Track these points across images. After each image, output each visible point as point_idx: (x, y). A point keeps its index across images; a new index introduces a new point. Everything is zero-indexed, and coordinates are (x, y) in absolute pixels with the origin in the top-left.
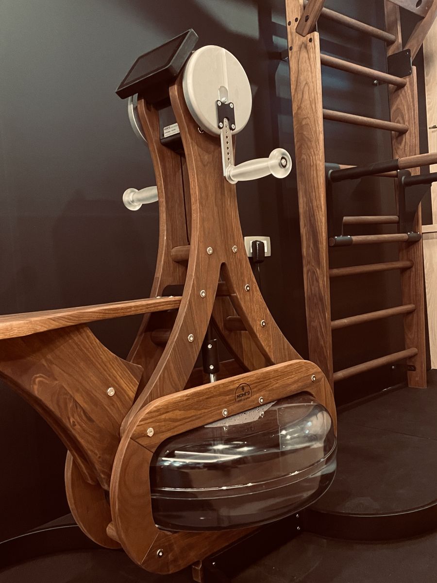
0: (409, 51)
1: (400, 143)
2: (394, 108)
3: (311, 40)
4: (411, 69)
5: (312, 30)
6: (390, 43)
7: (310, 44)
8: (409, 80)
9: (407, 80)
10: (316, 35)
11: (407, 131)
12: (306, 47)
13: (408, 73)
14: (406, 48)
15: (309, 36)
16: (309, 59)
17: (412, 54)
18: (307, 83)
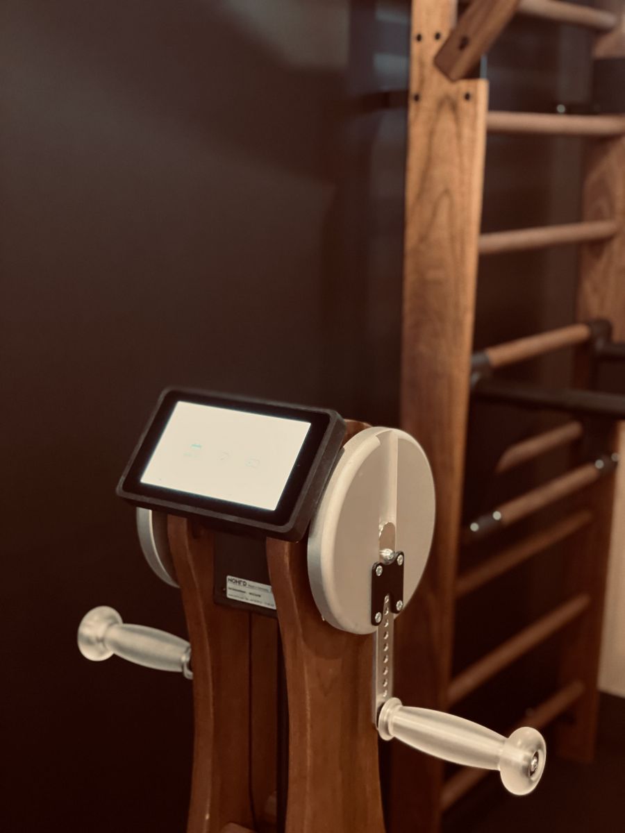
2: (594, 177)
3: (467, 97)
5: (473, 73)
6: (604, 31)
7: (464, 105)
10: (482, 90)
11: (615, 235)
12: (454, 107)
15: (464, 86)
18: (447, 191)
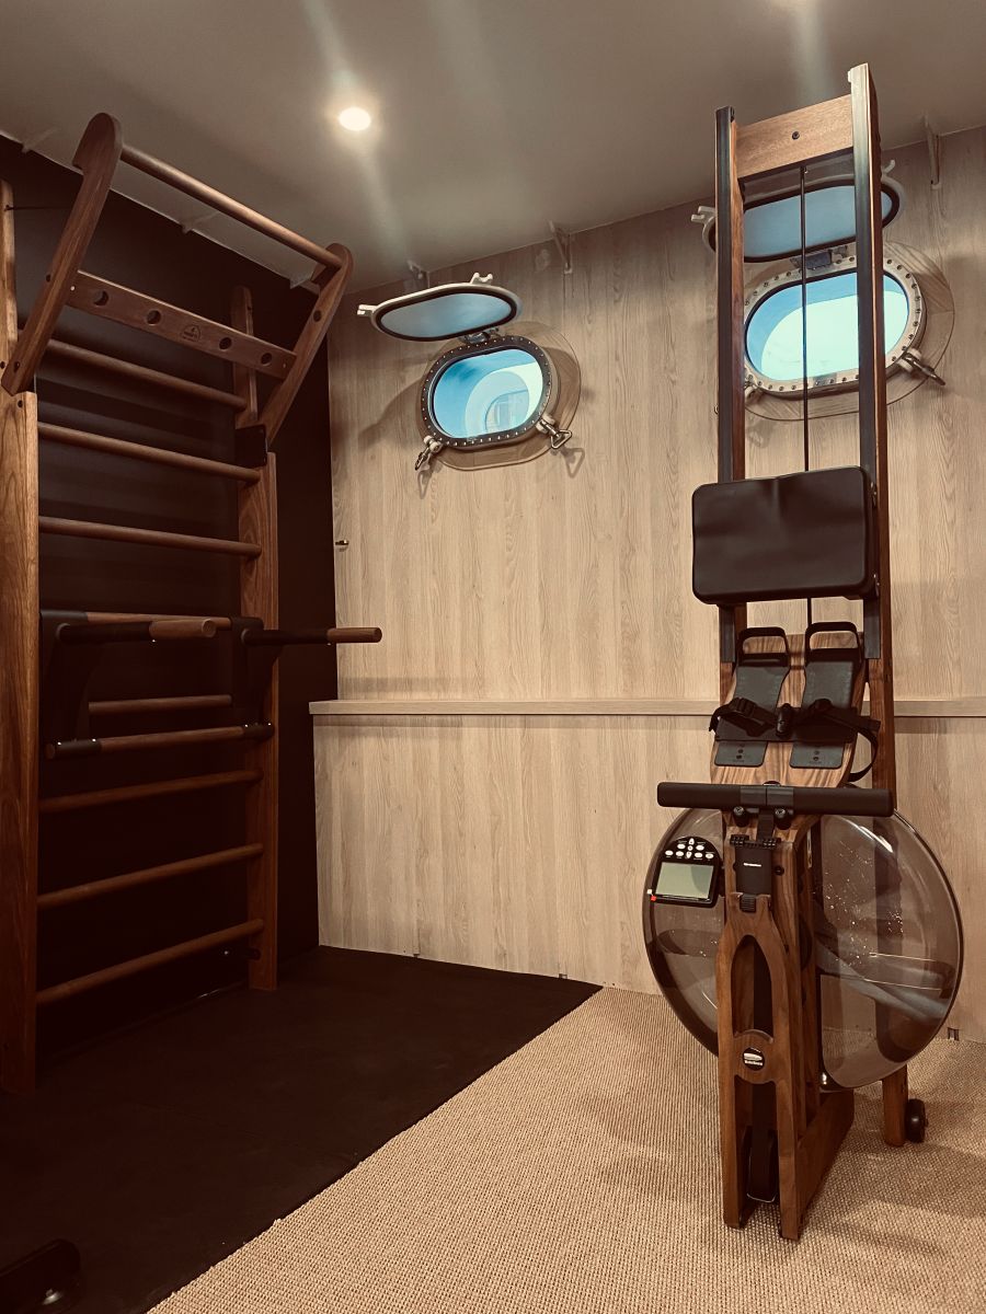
0: (263, 427)
1: (251, 573)
2: (243, 513)
3: (21, 404)
4: (266, 457)
5: (27, 387)
6: (240, 409)
7: (18, 409)
8: (265, 473)
9: (259, 472)
10: (31, 398)
11: (259, 554)
12: (14, 414)
13: (261, 462)
14: (261, 422)
15: (18, 397)
16: (18, 434)
17: (268, 433)
18: (13, 475)
